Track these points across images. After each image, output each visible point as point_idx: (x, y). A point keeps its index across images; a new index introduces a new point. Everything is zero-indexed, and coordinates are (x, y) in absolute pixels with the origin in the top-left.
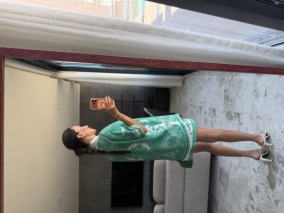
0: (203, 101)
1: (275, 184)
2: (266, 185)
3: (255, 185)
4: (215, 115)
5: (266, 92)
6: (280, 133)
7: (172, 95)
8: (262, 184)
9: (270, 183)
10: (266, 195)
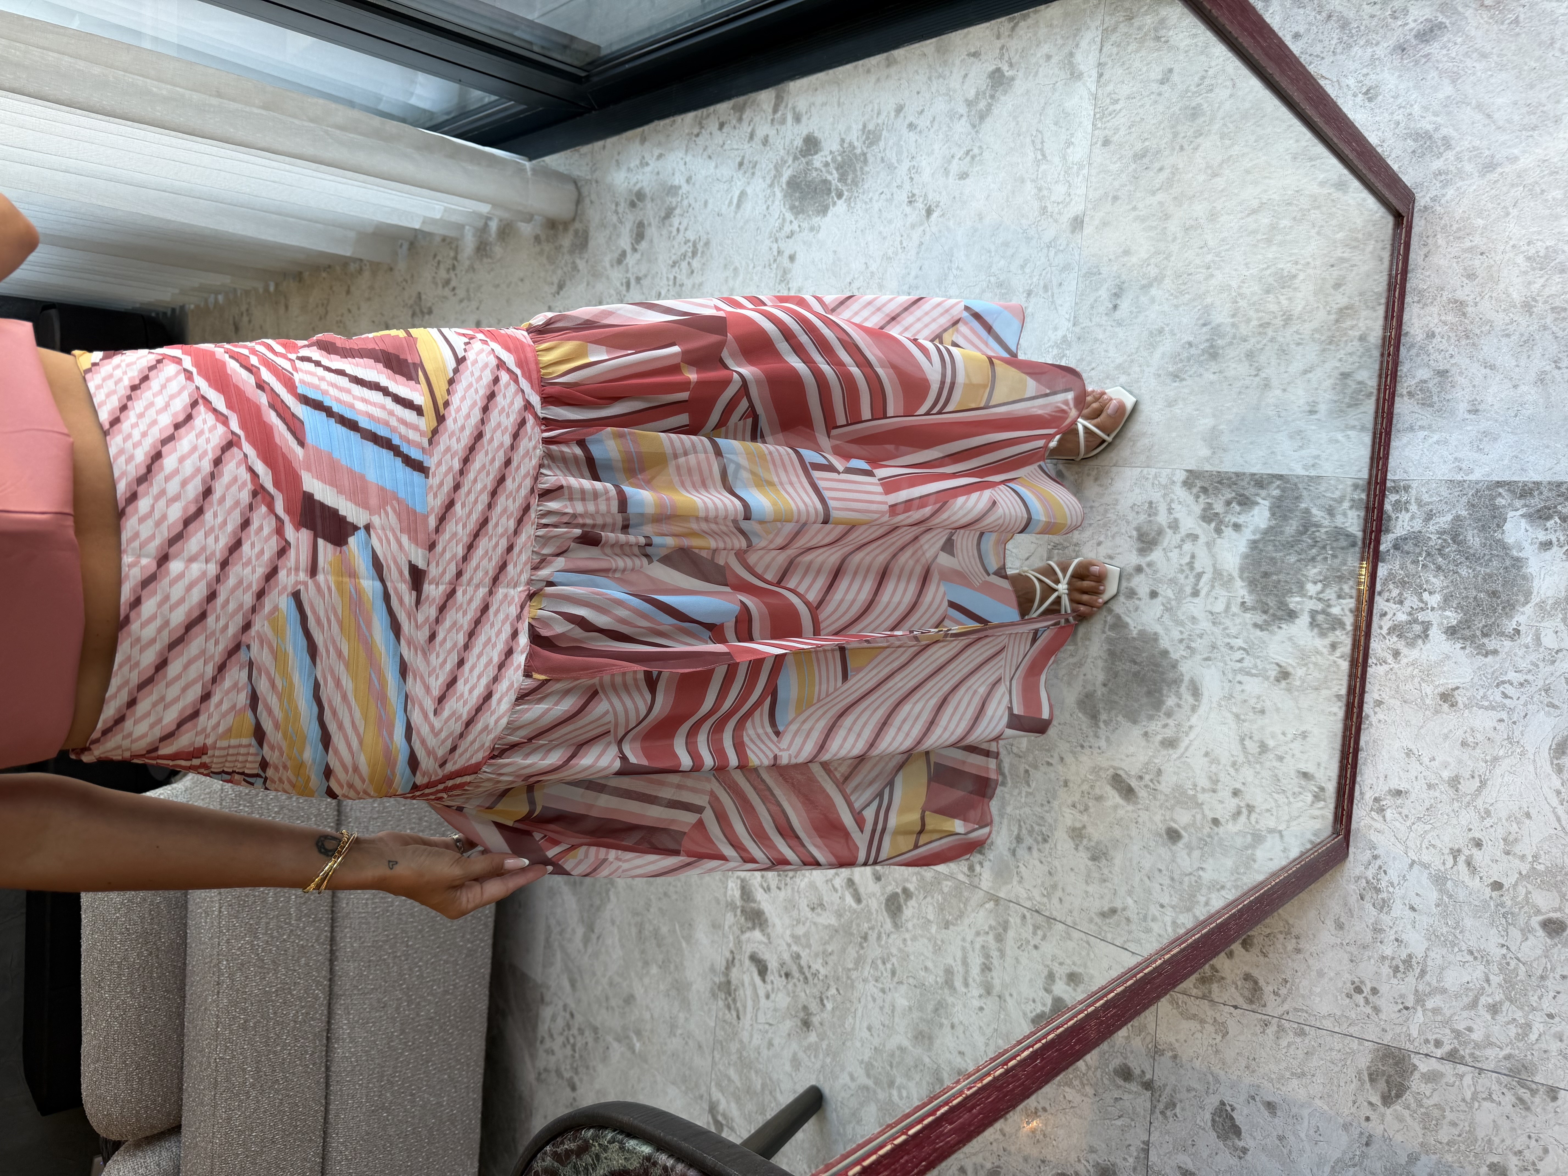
10: (837, 882)
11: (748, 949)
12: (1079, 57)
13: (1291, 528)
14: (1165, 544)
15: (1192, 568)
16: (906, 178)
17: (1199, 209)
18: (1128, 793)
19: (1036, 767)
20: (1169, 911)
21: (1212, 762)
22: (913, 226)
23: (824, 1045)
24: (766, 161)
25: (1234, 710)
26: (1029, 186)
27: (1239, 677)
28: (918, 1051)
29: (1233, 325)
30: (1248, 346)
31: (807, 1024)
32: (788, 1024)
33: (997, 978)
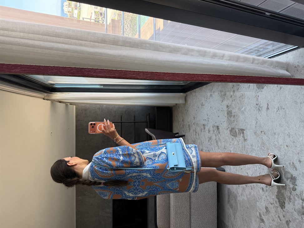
0: (206, 118)
1: (285, 203)
2: (275, 205)
3: (264, 205)
4: (219, 133)
5: (268, 105)
6: (285, 147)
7: (175, 114)
8: (272, 204)
9: (279, 202)
10: (277, 216)
11: (261, 226)
22: (278, 91)
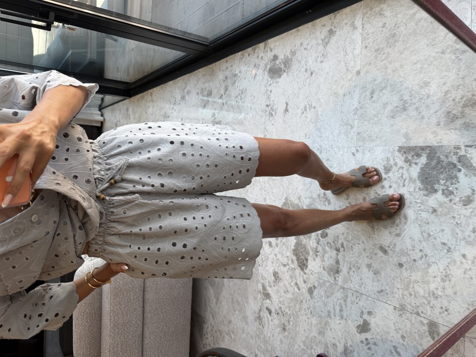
1: (307, 260)
9: (298, 259)
11: (265, 306)
12: (356, 23)
13: (434, 163)
14: (393, 171)
15: (402, 178)
16: (304, 64)
17: (397, 65)
18: (385, 252)
19: (355, 245)
20: (400, 290)
21: (412, 241)
22: (307, 78)
23: (290, 335)
24: (262, 64)
25: (419, 223)
26: (343, 63)
27: (420, 212)
28: (320, 337)
29: (410, 99)
30: (416, 106)
31: (284, 329)
32: (279, 329)
33: (345, 313)
